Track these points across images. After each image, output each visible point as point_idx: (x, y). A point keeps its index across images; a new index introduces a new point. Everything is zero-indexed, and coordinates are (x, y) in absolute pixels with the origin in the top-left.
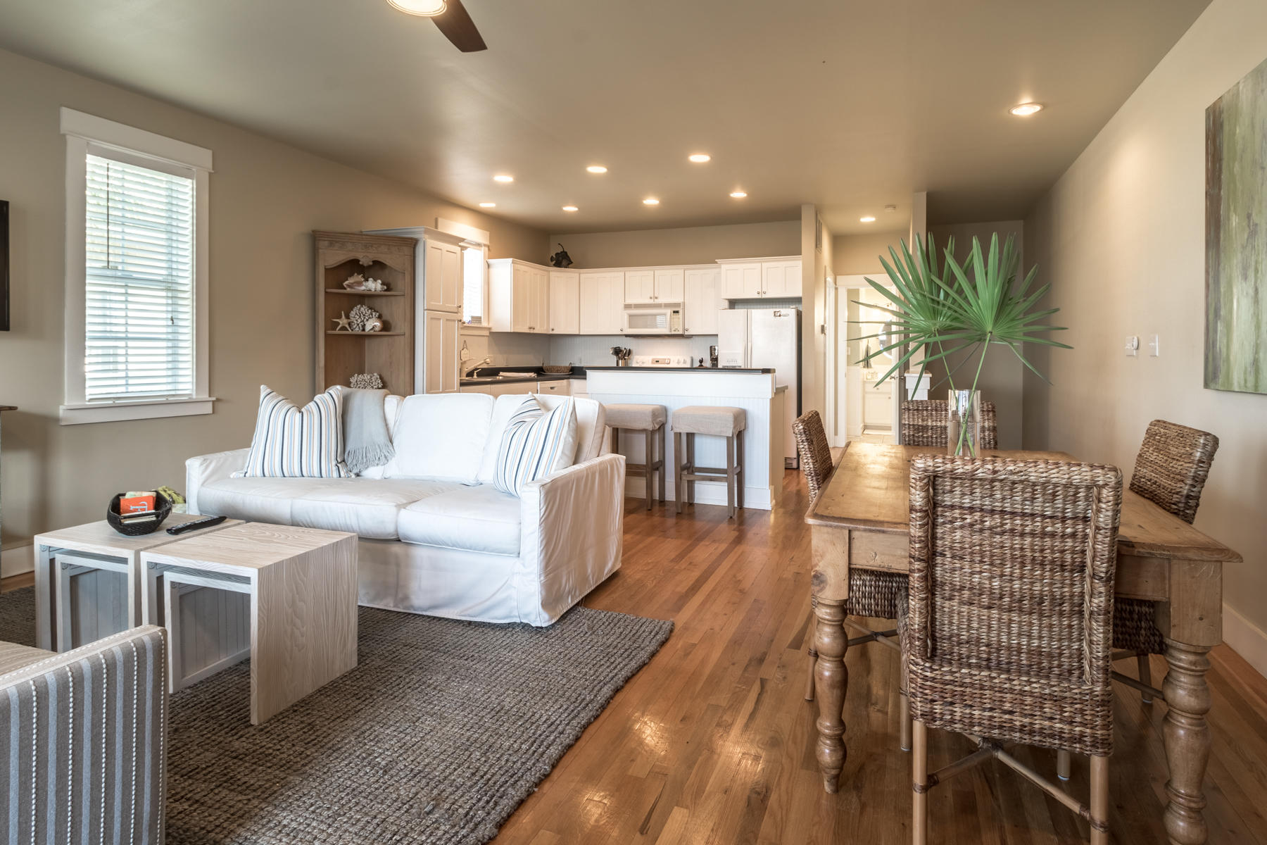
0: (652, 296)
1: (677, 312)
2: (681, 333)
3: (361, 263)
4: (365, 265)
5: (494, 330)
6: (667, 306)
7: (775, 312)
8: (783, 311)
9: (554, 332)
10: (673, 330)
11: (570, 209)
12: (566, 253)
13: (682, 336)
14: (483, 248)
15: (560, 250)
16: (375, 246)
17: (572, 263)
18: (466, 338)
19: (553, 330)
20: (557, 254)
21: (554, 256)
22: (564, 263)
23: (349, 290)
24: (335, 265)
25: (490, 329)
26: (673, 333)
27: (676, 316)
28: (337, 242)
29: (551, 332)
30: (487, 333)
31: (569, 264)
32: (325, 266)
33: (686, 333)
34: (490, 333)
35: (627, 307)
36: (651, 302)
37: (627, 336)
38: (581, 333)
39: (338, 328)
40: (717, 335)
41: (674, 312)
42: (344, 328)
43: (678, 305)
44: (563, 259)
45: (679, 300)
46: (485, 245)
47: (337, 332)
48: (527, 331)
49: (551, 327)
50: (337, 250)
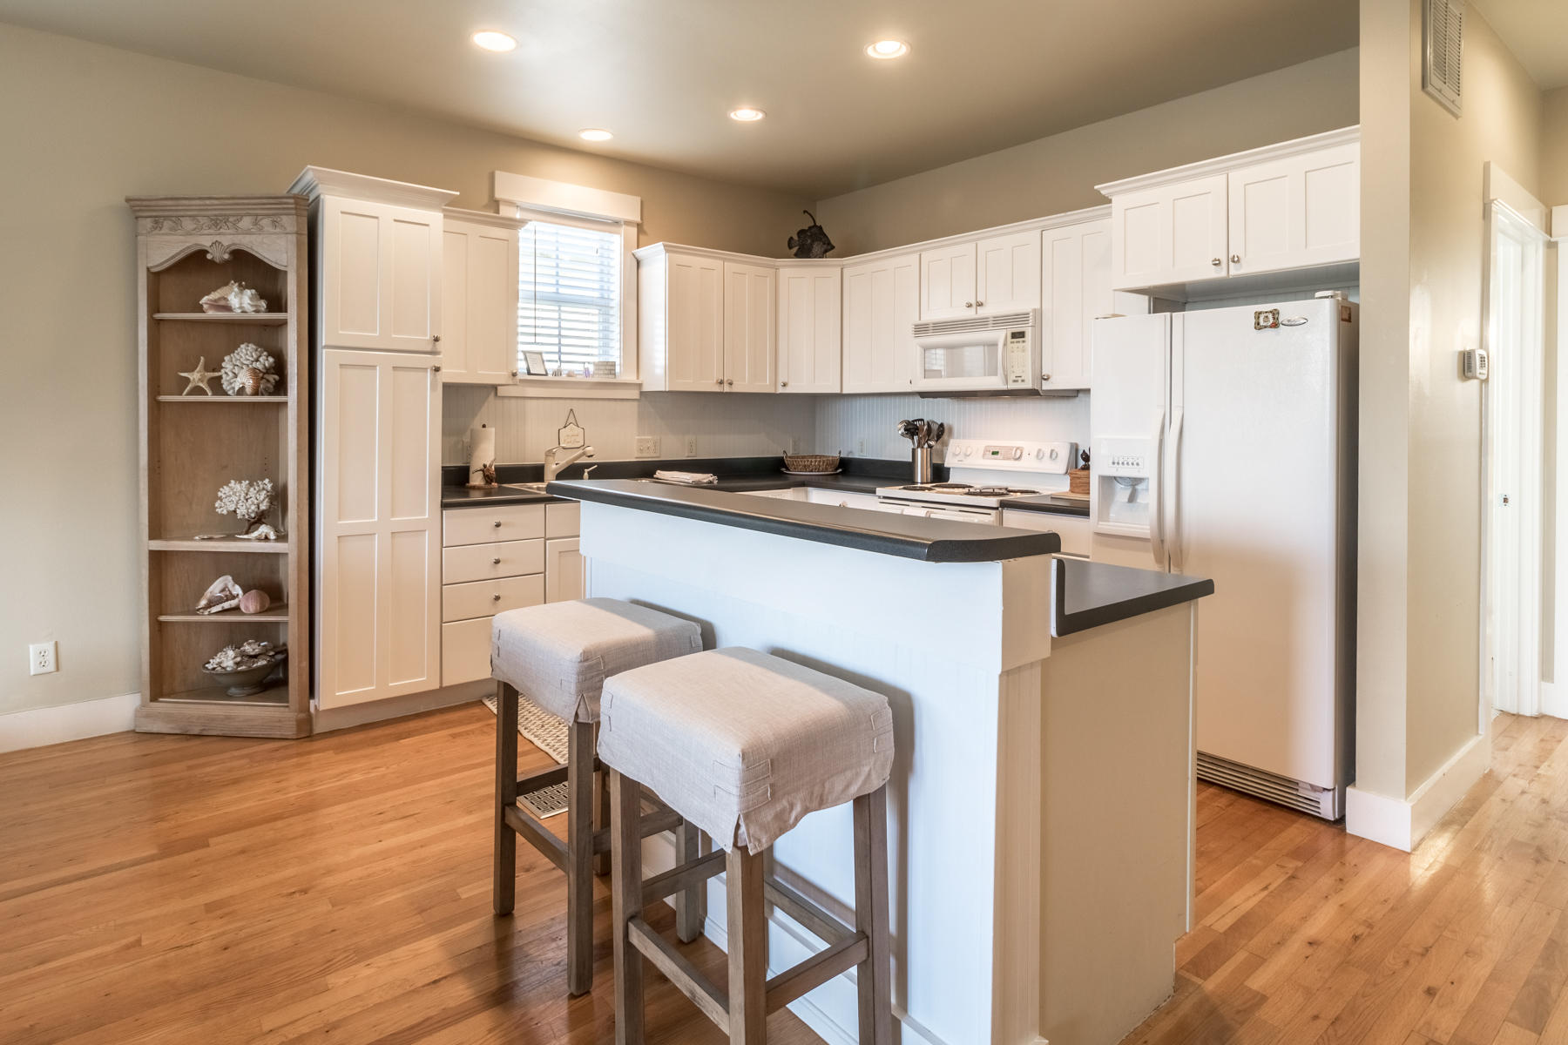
0: (973, 302)
1: (1021, 335)
2: (1028, 385)
3: (209, 257)
4: (218, 261)
5: (646, 389)
6: (1000, 321)
7: (1258, 315)
8: (1289, 309)
9: (788, 390)
10: (1010, 382)
11: (747, 115)
12: (820, 228)
13: (1033, 393)
14: (623, 229)
15: (806, 223)
16: (231, 219)
17: (833, 247)
18: (575, 405)
19: (784, 385)
20: (801, 233)
21: (796, 238)
22: (817, 248)
23: (211, 314)
24: (166, 265)
25: (640, 385)
26: (1012, 386)
27: (1017, 345)
28: (166, 218)
29: (780, 390)
30: (635, 394)
31: (826, 251)
32: (148, 269)
33: (1046, 386)
34: (642, 393)
35: (921, 329)
36: (970, 314)
37: (923, 395)
38: (845, 392)
39: (185, 393)
40: (1088, 391)
41: (1014, 335)
42: (198, 391)
43: (1022, 317)
44: (813, 241)
45: (1026, 305)
46: (628, 223)
47: (184, 398)
48: (717, 389)
49: (781, 380)
50: (166, 234)
